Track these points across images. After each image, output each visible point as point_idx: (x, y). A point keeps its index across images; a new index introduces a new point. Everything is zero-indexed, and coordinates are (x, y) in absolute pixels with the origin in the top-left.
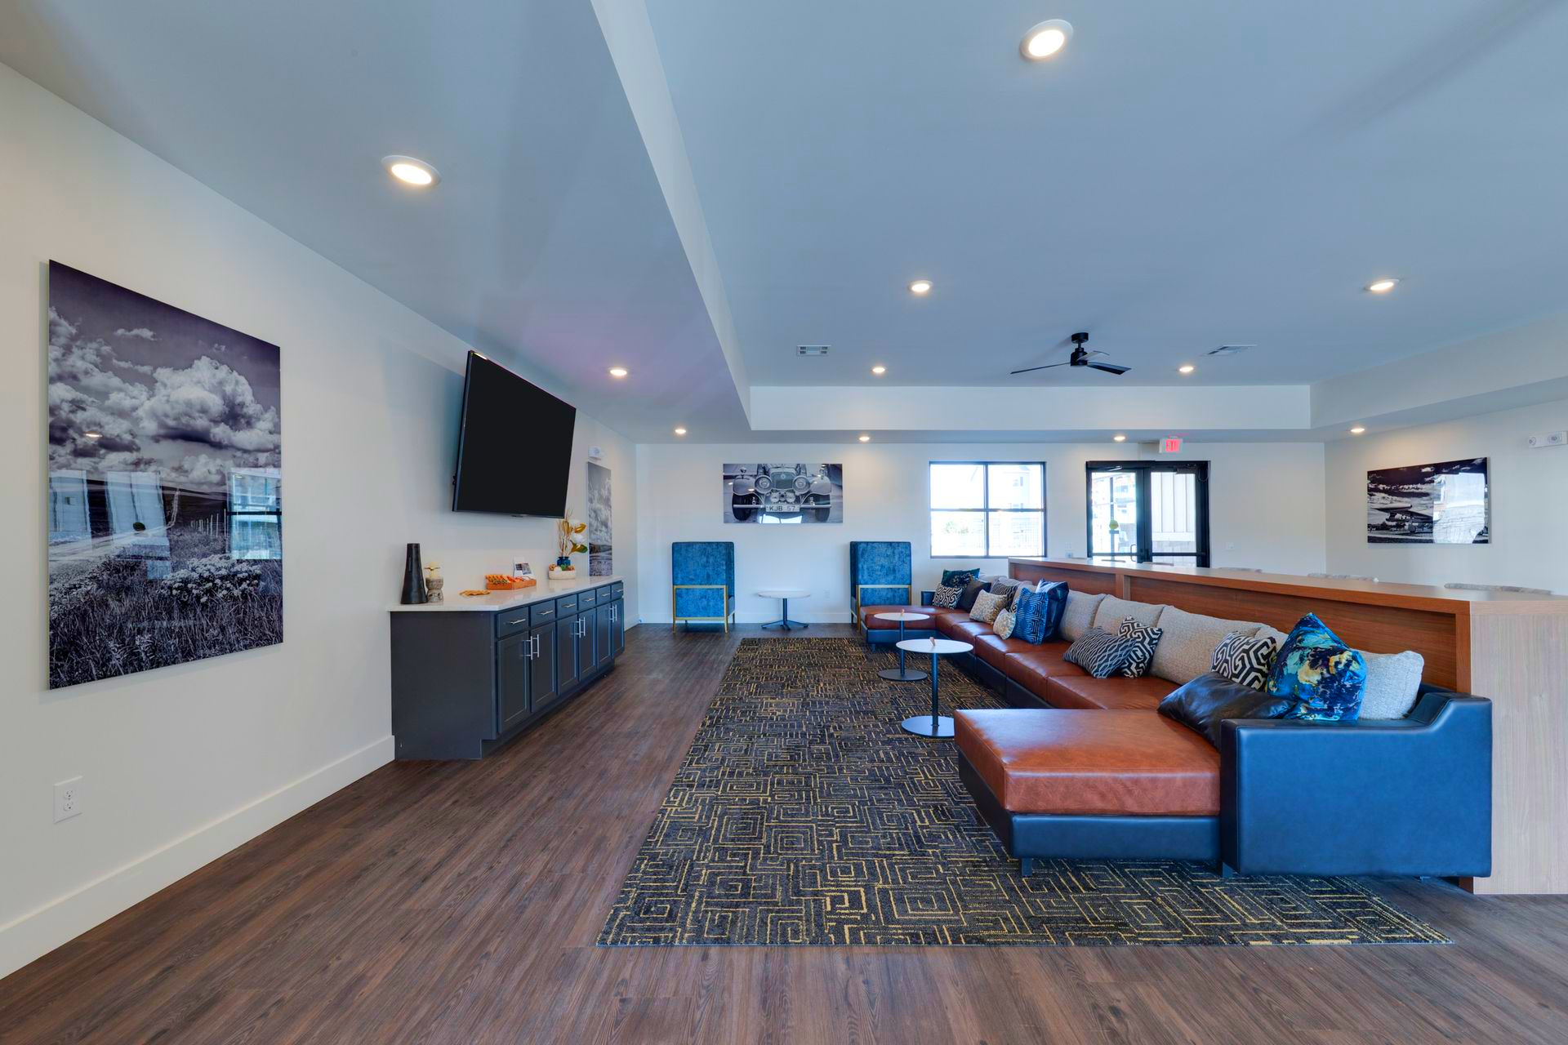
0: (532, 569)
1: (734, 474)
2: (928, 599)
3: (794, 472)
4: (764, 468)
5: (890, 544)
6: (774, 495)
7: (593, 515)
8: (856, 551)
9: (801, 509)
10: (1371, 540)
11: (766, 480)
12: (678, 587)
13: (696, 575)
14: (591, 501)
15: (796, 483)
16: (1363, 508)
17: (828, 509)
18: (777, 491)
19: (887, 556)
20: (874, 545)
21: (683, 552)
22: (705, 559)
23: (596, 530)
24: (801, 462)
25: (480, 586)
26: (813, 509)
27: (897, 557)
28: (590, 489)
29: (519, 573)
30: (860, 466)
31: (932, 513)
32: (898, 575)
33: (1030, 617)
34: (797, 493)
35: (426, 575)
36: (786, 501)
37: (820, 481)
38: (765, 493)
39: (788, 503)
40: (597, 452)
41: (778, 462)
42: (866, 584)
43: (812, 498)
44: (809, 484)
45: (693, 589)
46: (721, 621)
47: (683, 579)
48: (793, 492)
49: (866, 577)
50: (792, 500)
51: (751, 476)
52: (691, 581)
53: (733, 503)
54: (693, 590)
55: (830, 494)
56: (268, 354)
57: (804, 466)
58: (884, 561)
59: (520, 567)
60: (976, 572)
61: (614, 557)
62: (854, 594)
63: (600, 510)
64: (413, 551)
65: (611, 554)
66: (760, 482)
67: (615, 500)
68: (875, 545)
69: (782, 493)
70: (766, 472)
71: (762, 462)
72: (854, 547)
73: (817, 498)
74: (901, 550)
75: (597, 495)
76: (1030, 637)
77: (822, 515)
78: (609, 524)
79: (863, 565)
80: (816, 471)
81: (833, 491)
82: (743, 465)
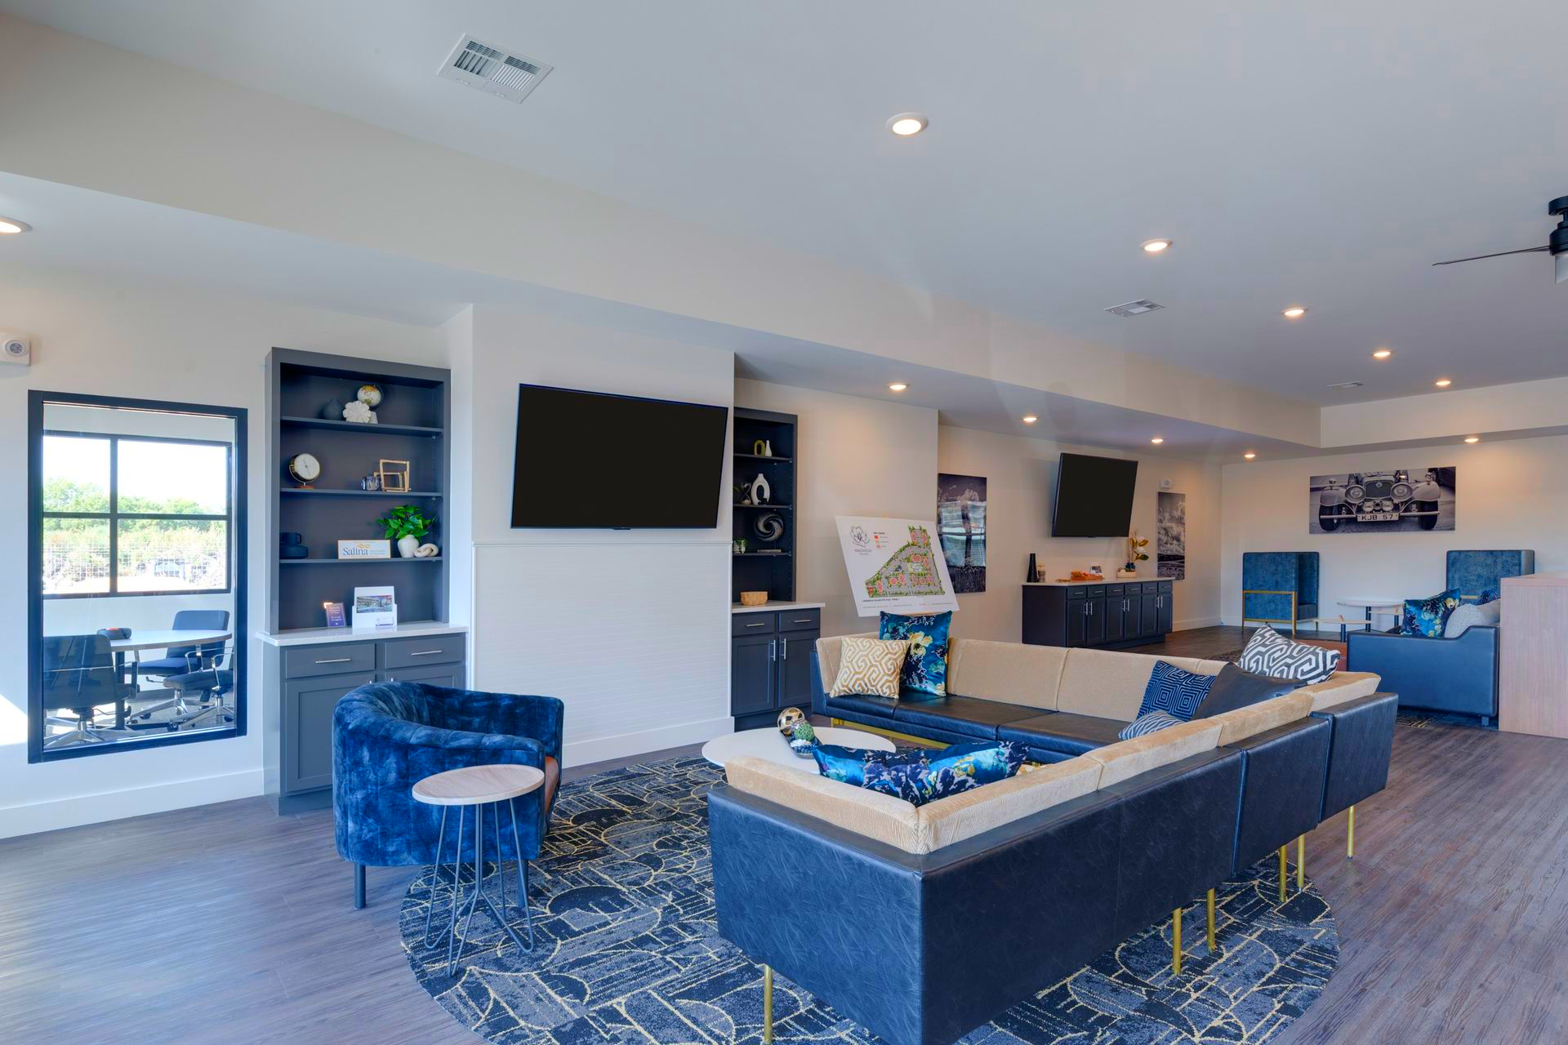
0: (1102, 570)
1: (1321, 486)
3: (1393, 479)
4: (1356, 478)
5: (1491, 552)
6: (1368, 504)
7: (1163, 532)
8: (1448, 561)
9: (1401, 517)
11: (1358, 489)
12: (1249, 592)
13: (1265, 581)
14: (1161, 521)
15: (1395, 491)
17: (1435, 517)
18: (1370, 500)
19: (1486, 565)
20: (1468, 554)
21: (1254, 561)
22: (1274, 568)
23: (1166, 543)
24: (1402, 469)
25: (1068, 577)
26: (1415, 516)
27: (1499, 567)
28: (1159, 512)
29: (1093, 572)
30: (1476, 470)
34: (1396, 501)
35: (1038, 569)
36: (1382, 509)
37: (1426, 489)
38: (1357, 502)
39: (1384, 511)
40: (1167, 483)
41: (1373, 471)
43: (1414, 506)
44: (1410, 490)
45: (1262, 594)
46: (1289, 624)
47: (1252, 584)
48: (1390, 499)
49: (1457, 587)
50: (1389, 509)
51: (1341, 486)
52: (1260, 587)
53: (1320, 515)
55: (1438, 500)
56: (983, 481)
57: (1405, 472)
58: (1484, 572)
59: (1094, 568)
61: (1186, 565)
63: (1172, 528)
64: (1033, 557)
65: (1184, 562)
66: (1352, 492)
67: (1187, 519)
68: (1471, 554)
69: (1378, 502)
70: (1358, 482)
71: (1355, 471)
72: (1448, 556)
73: (1421, 505)
74: (1509, 559)
75: (1167, 515)
77: (1428, 524)
78: (1182, 538)
79: (1454, 574)
80: (1421, 477)
81: (1443, 497)
82: (1333, 476)
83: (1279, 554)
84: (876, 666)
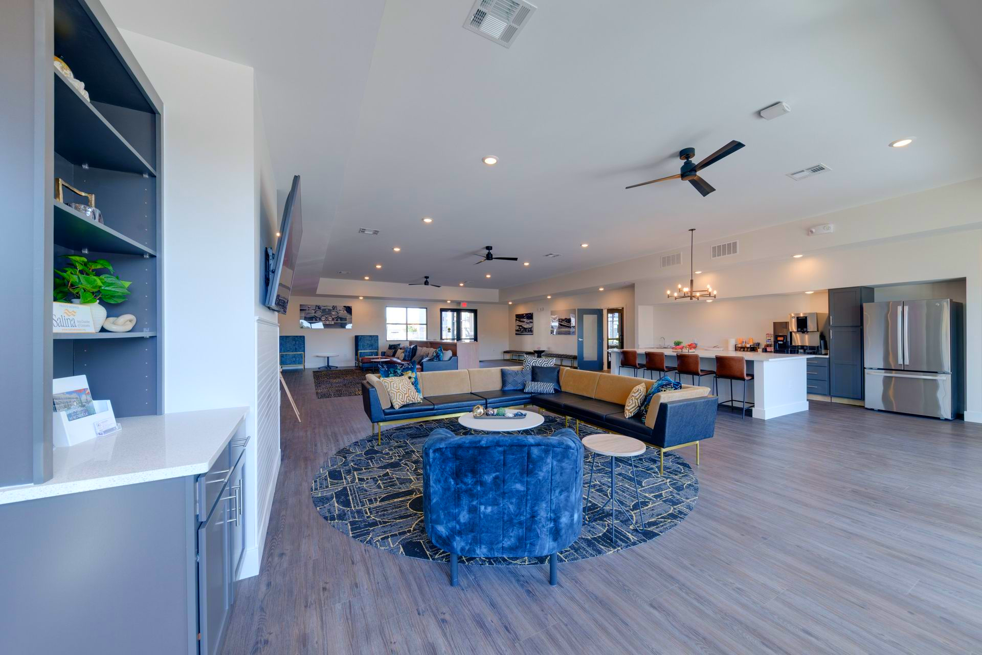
1: (305, 309)
2: (384, 354)
3: (332, 309)
4: (318, 306)
5: (371, 336)
6: (323, 317)
8: (357, 339)
9: (335, 323)
10: (516, 334)
12: (282, 353)
13: (290, 348)
15: (333, 313)
16: (514, 324)
17: (346, 324)
19: (369, 340)
20: (364, 336)
21: (284, 339)
22: (294, 342)
24: (335, 305)
26: (338, 323)
27: (373, 341)
30: (358, 308)
31: (387, 325)
32: (374, 347)
33: (407, 354)
34: (333, 317)
36: (328, 320)
37: (343, 313)
38: (319, 316)
41: (325, 304)
42: (361, 350)
43: (338, 319)
44: (337, 313)
46: (300, 367)
47: (284, 350)
48: (331, 316)
49: (361, 348)
50: (331, 320)
51: (313, 310)
52: (288, 351)
54: (289, 354)
57: (336, 307)
58: (369, 342)
60: (399, 345)
62: (356, 354)
66: (317, 312)
69: (326, 317)
70: (319, 308)
71: (318, 304)
72: (357, 338)
73: (341, 319)
74: (375, 338)
76: (407, 359)
77: (343, 326)
79: (360, 344)
80: (341, 309)
81: (348, 316)
82: (309, 305)
83: (297, 336)
84: (399, 392)
